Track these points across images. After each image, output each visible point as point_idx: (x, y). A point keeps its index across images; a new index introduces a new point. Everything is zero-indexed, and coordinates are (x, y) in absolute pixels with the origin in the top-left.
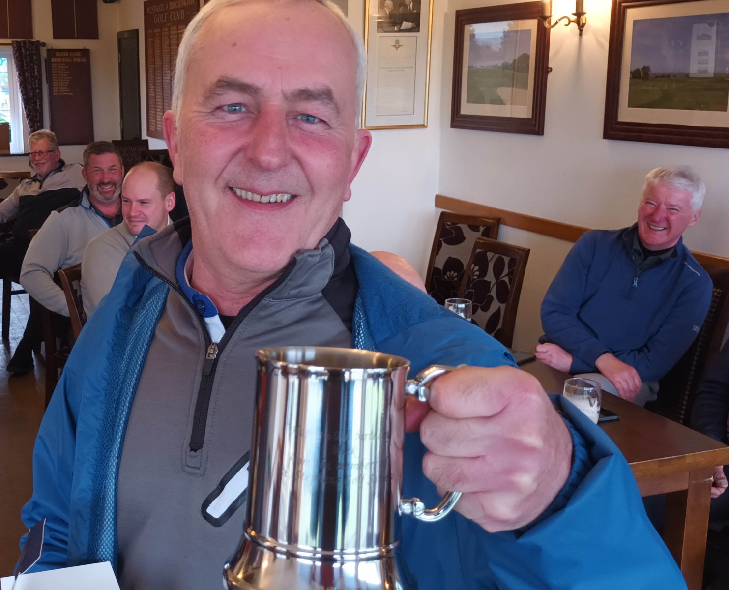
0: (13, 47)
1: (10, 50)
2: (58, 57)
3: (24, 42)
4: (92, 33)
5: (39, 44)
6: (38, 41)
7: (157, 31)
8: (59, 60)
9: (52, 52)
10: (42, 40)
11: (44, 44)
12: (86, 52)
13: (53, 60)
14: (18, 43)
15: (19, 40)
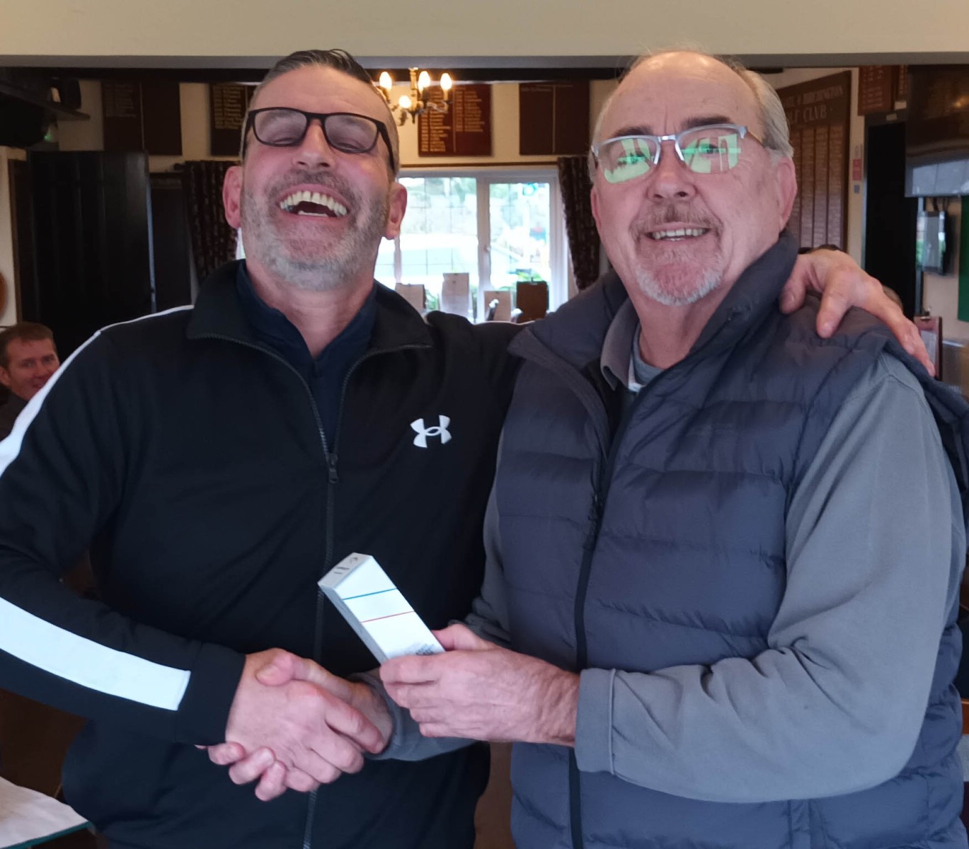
0: (560, 168)
1: (554, 172)
3: (576, 159)
14: (567, 160)
15: (568, 156)
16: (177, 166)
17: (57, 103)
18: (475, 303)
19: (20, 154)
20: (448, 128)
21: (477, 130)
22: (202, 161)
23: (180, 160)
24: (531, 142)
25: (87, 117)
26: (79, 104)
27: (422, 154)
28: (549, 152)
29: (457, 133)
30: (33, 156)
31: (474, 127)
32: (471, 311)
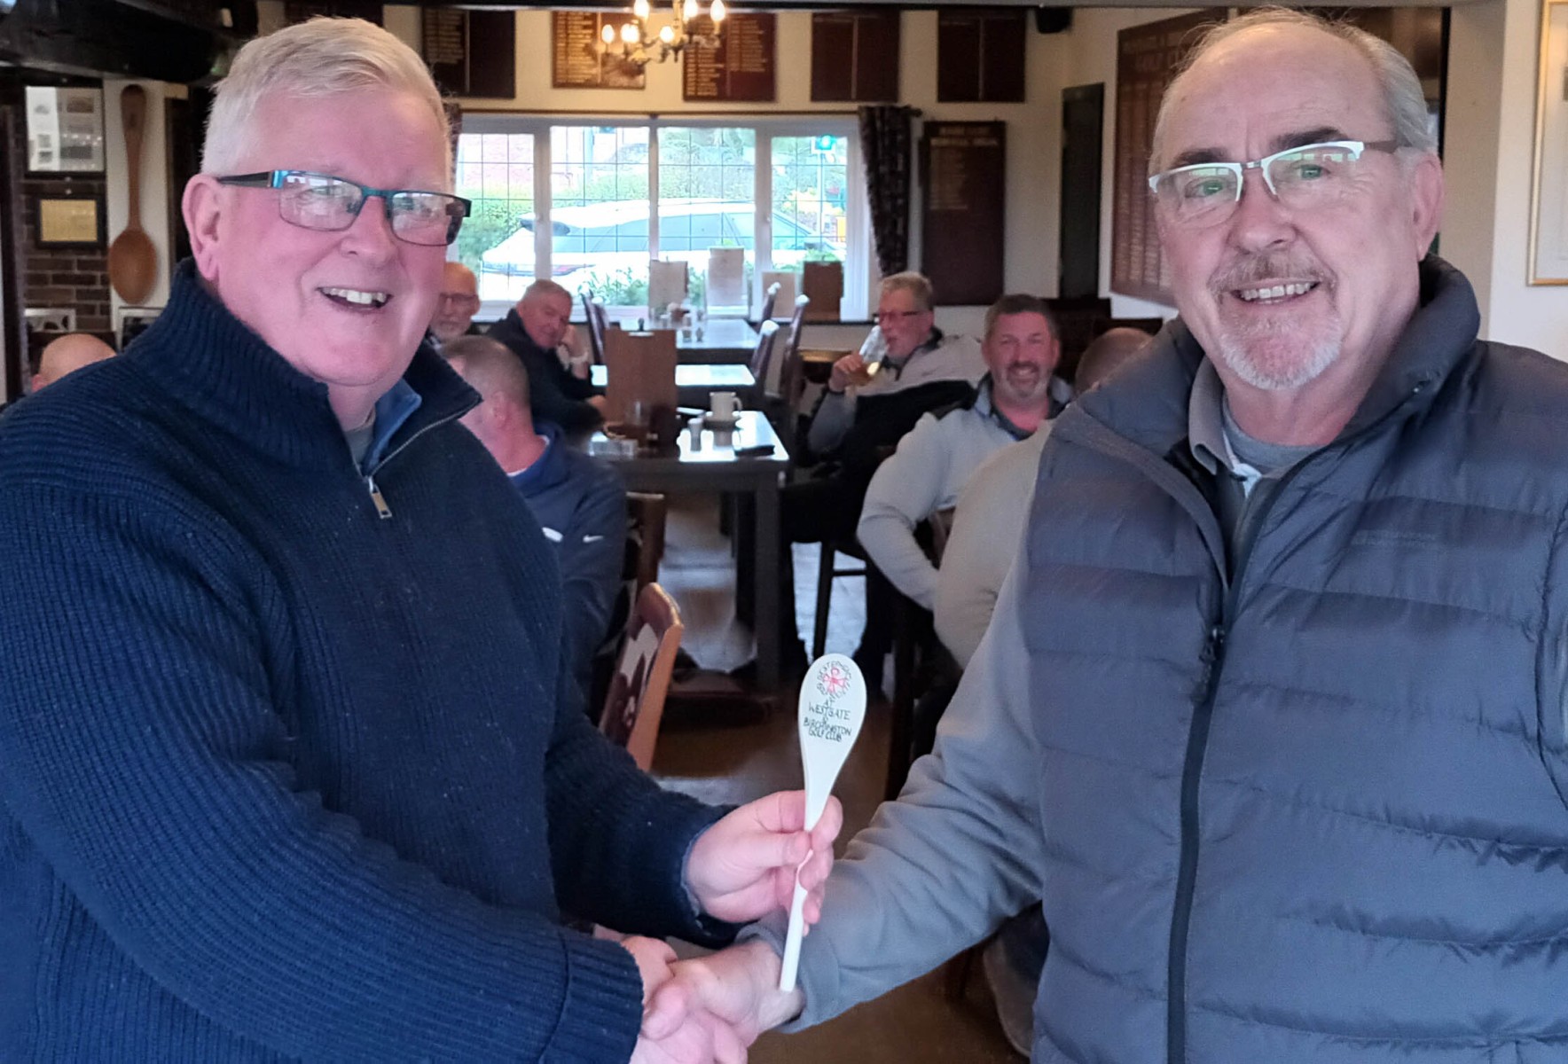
0: (861, 119)
2: (943, 137)
3: (882, 110)
4: (1011, 87)
5: (909, 113)
6: (907, 108)
7: (1141, 86)
8: (945, 142)
9: (933, 128)
10: (915, 105)
11: (918, 113)
12: (997, 129)
13: (934, 142)
14: (870, 110)
15: (872, 104)
17: (228, 28)
18: (750, 285)
19: (180, 92)
20: (721, 66)
21: (756, 70)
24: (827, 83)
26: (255, 29)
27: (687, 98)
28: (845, 98)
29: (732, 73)
30: (197, 94)
31: (754, 65)
32: (745, 297)
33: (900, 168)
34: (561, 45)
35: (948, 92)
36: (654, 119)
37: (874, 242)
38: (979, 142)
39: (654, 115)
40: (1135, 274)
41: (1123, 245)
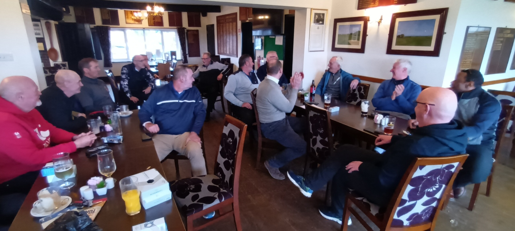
0: (177, 29)
3: (180, 28)
4: (199, 25)
5: (184, 28)
7: (221, 25)
8: (190, 33)
9: (188, 31)
10: (185, 27)
11: (186, 28)
12: (197, 31)
13: (188, 33)
14: (179, 28)
15: (179, 27)
16: (94, 27)
17: (65, 11)
18: (162, 55)
19: (57, 23)
20: (154, 21)
21: (160, 21)
22: (101, 26)
23: (95, 25)
24: (171, 24)
25: (71, 15)
26: (70, 12)
27: (149, 26)
28: (175, 26)
29: (156, 22)
30: (60, 23)
32: (162, 57)
33: (184, 37)
34: (127, 17)
35: (190, 25)
36: (144, 29)
37: (181, 48)
38: (195, 33)
39: (144, 28)
40: (222, 52)
41: (219, 48)
